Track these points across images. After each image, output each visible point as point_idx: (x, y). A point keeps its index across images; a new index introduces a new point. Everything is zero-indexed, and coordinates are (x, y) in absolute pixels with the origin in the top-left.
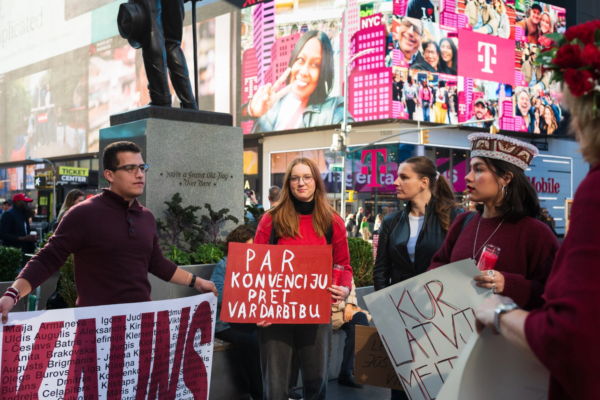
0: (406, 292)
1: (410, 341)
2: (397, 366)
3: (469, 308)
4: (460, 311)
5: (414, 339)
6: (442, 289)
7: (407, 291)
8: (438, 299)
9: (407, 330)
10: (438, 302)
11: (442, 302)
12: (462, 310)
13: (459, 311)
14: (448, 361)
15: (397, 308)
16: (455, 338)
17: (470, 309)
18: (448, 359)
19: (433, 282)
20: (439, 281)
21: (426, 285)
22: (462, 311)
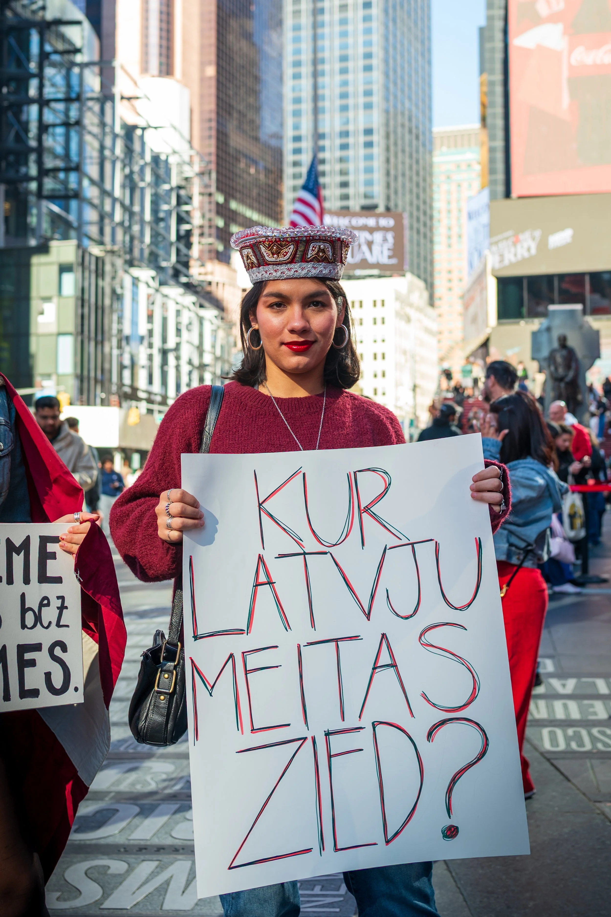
0: (301, 476)
1: (257, 585)
2: (196, 637)
3: (432, 540)
4: (408, 542)
5: (270, 583)
6: (387, 489)
7: (304, 474)
8: (367, 509)
9: (261, 558)
10: (365, 515)
11: (374, 516)
12: (412, 541)
13: (405, 541)
14: (334, 644)
15: (260, 505)
16: (373, 597)
17: (433, 543)
18: (336, 640)
19: (374, 471)
20: (386, 473)
21: (355, 473)
22: (412, 544)
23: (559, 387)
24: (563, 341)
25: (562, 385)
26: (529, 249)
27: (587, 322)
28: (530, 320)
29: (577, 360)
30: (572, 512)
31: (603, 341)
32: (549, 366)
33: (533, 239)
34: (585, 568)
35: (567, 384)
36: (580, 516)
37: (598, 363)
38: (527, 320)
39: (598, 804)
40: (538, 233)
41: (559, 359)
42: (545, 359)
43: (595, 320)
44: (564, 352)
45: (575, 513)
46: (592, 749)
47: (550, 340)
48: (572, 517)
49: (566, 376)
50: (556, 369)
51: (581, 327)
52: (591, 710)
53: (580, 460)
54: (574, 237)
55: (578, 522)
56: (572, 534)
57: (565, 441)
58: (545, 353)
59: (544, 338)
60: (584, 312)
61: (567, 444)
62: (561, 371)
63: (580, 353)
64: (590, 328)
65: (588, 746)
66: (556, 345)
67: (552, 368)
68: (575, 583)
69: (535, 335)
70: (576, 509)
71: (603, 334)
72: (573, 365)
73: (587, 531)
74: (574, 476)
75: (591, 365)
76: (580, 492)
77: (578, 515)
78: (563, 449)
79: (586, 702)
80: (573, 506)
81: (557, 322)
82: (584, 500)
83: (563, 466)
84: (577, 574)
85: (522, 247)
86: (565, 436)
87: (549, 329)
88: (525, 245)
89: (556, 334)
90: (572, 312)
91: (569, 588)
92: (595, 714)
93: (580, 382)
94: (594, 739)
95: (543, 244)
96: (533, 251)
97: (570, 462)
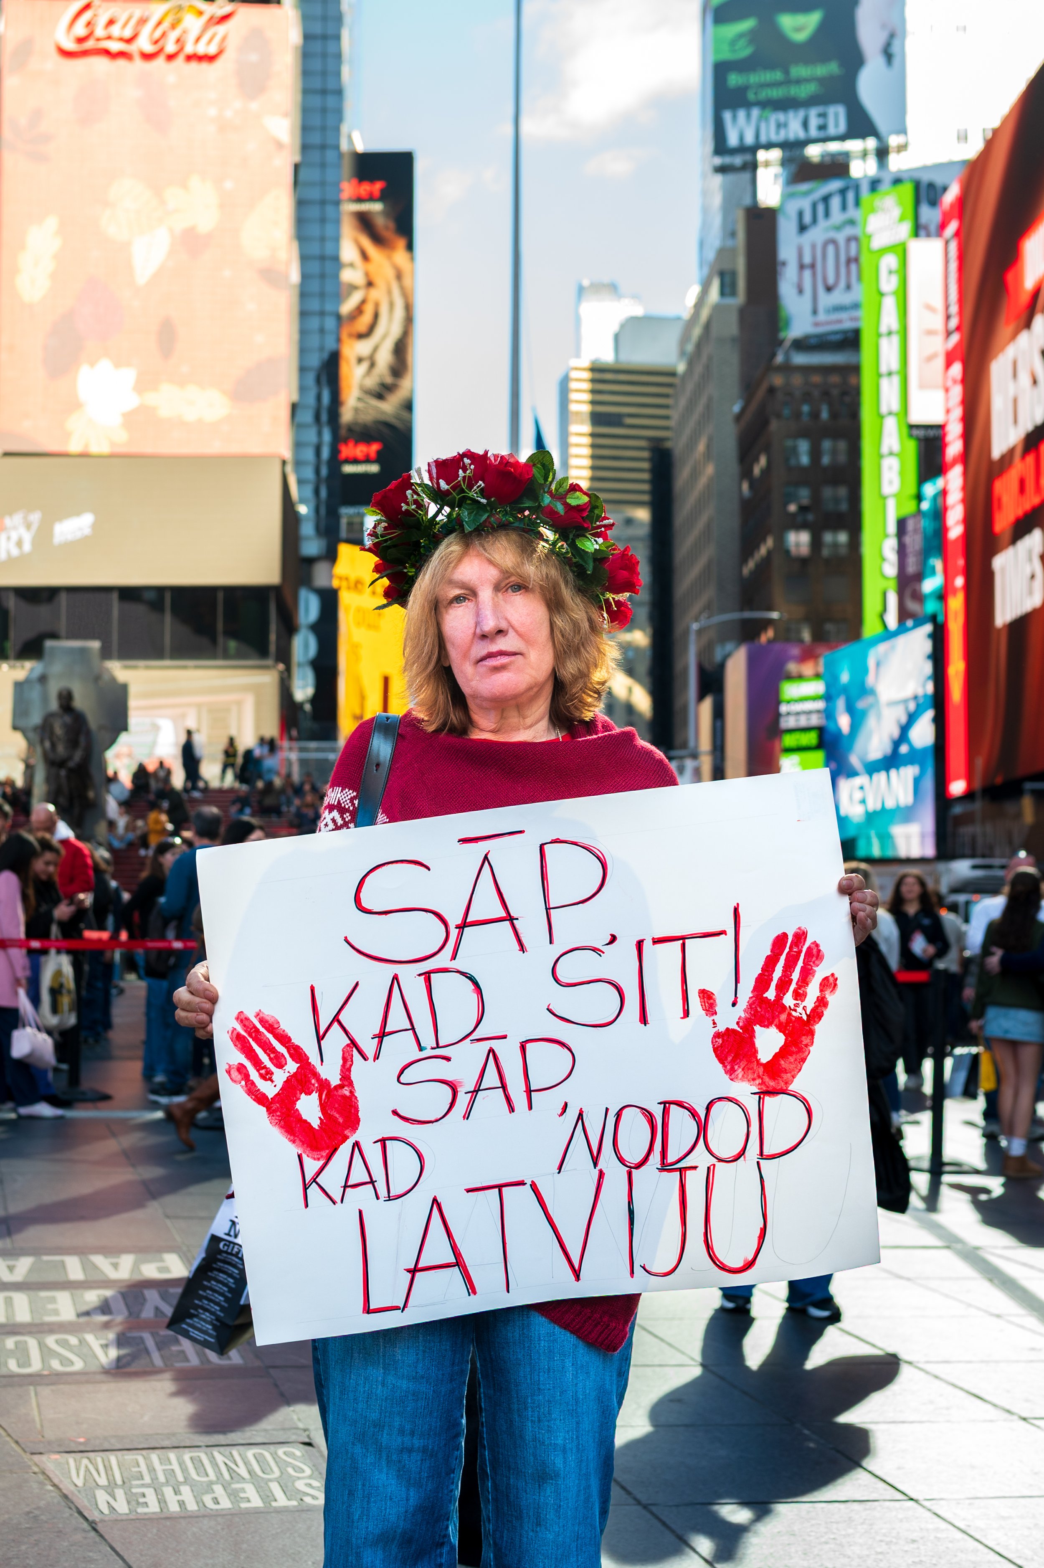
23: (58, 776)
24: (66, 699)
25: (63, 773)
26: (19, 544)
27: (107, 670)
28: (18, 664)
29: (88, 733)
30: (56, 986)
31: (133, 703)
32: (42, 742)
33: (28, 526)
34: (74, 1078)
35: (71, 771)
36: (69, 992)
37: (123, 738)
38: (12, 662)
39: (36, 1458)
40: (35, 517)
41: (59, 730)
42: (35, 729)
43: (126, 667)
44: (68, 719)
45: (61, 986)
46: (43, 1369)
47: (45, 699)
48: (55, 992)
49: (70, 758)
50: (53, 745)
51: (97, 678)
52: (50, 1306)
53: (71, 900)
54: (94, 526)
55: (66, 1001)
56: (53, 1021)
57: (48, 863)
58: (36, 718)
59: (35, 694)
60: (106, 653)
61: (51, 869)
62: (61, 749)
63: (93, 722)
64: (113, 680)
65: (36, 1366)
66: (54, 705)
67: (47, 744)
68: (55, 1101)
69: (19, 686)
70: (64, 981)
71: (133, 691)
72: (82, 740)
73: (79, 1018)
74: (62, 925)
75: (113, 741)
76: (69, 952)
77: (64, 991)
78: (44, 877)
79: (44, 1294)
80: (58, 973)
81: (57, 668)
82: (77, 966)
83: (44, 908)
84: (60, 1085)
85: (9, 538)
86: (49, 856)
87: (43, 679)
88: (14, 536)
89: (54, 688)
90: (83, 651)
91: (44, 1110)
92: (56, 1312)
93: (94, 771)
94: (46, 1352)
95: (44, 534)
96: (27, 547)
97: (56, 902)
